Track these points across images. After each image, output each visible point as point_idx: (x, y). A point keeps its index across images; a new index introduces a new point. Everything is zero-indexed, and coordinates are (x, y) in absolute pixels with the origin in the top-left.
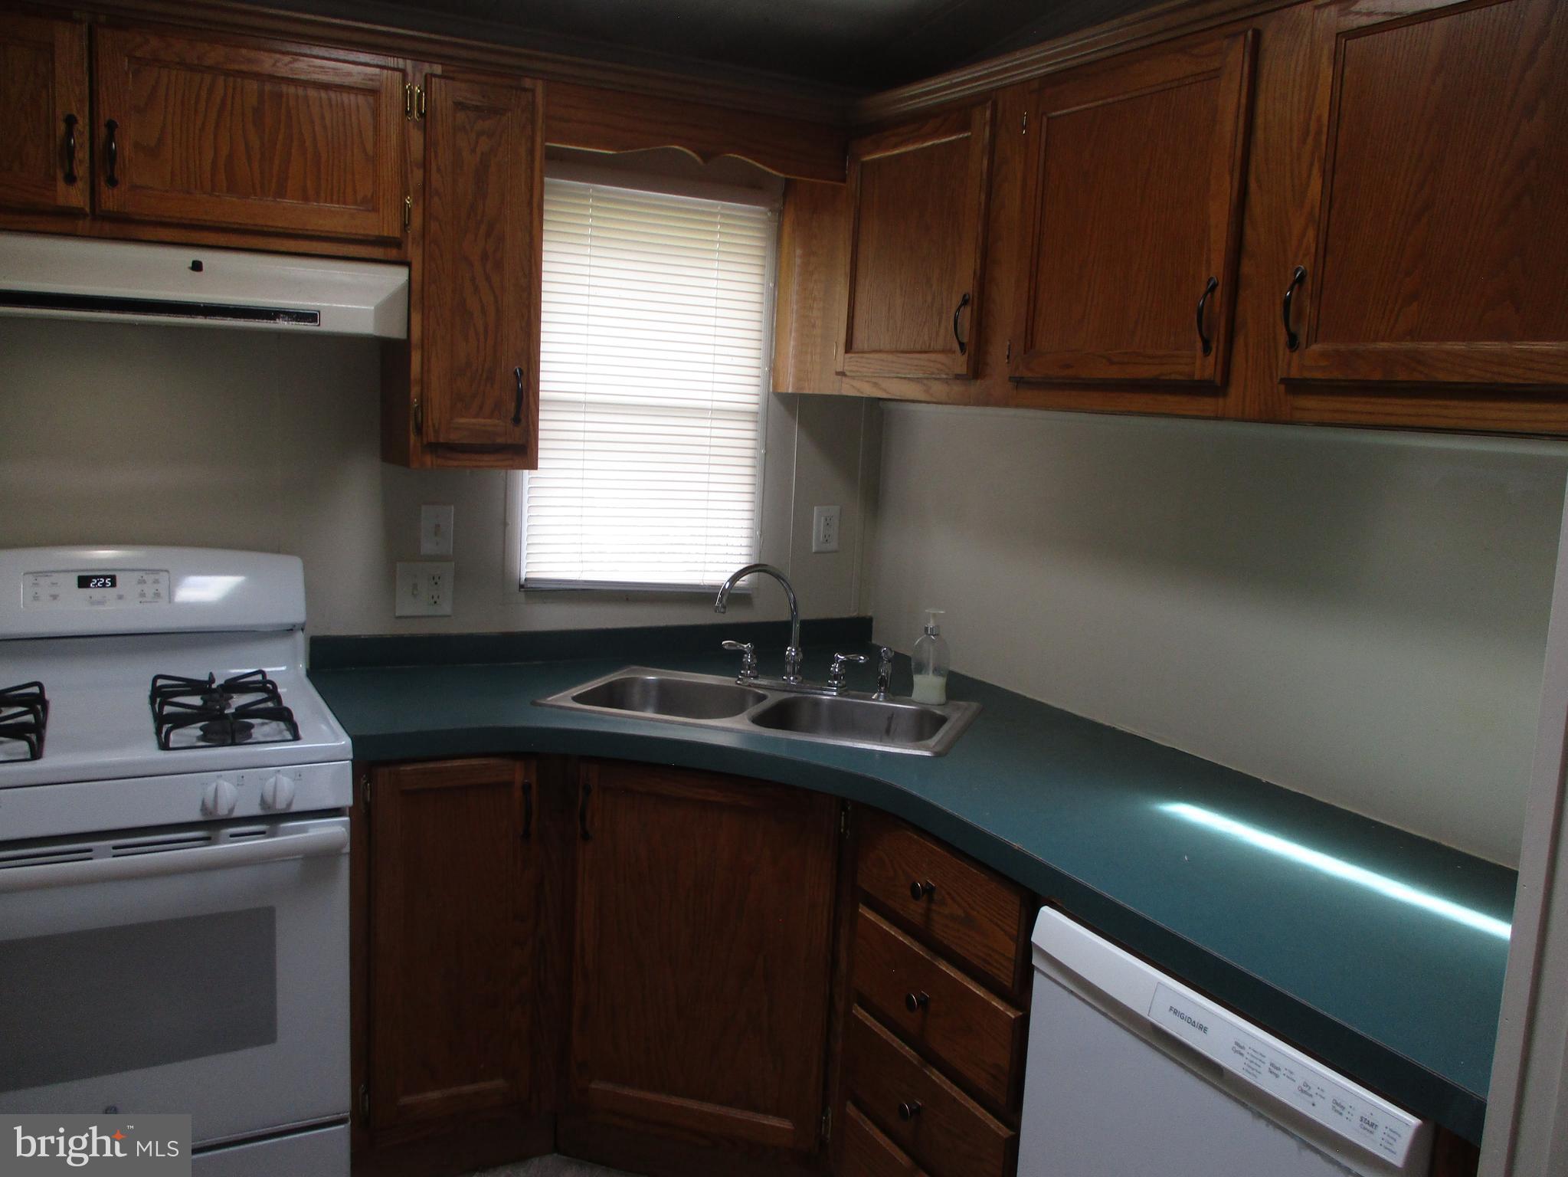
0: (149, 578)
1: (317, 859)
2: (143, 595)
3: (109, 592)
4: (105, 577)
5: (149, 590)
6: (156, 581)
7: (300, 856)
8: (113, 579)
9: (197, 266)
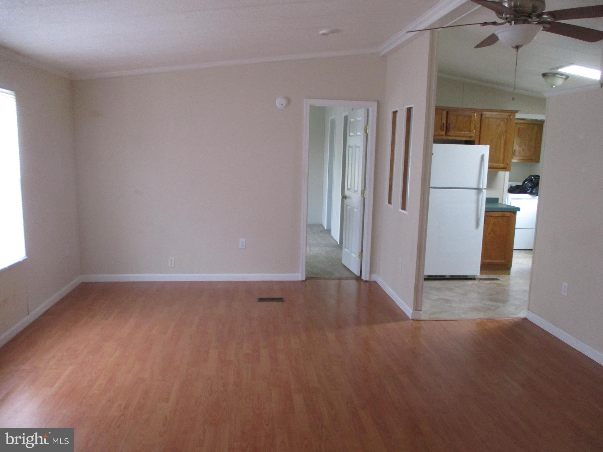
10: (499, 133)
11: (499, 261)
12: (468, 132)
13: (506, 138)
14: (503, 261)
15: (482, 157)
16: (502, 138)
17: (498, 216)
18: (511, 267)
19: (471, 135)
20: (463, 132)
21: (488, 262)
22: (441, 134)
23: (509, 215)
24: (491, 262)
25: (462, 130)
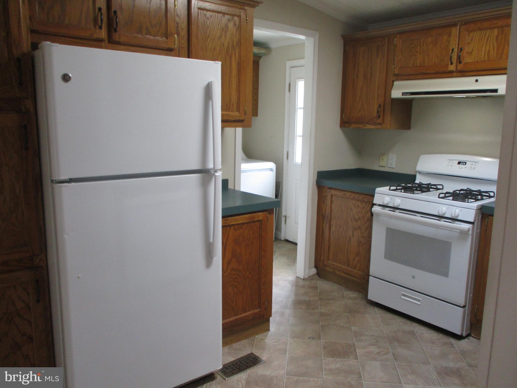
0: (474, 164)
1: (463, 233)
2: (471, 168)
3: (464, 166)
4: (464, 162)
5: (473, 166)
6: (475, 165)
7: (459, 231)
8: (466, 163)
9: (477, 81)
10: (226, 45)
11: (250, 312)
12: (162, 37)
13: (240, 56)
14: (256, 311)
15: (208, 89)
16: (233, 56)
17: (244, 224)
18: (271, 316)
19: (171, 46)
20: (152, 38)
21: (231, 322)
22: (95, 36)
23: (261, 219)
24: (237, 320)
25: (149, 33)
